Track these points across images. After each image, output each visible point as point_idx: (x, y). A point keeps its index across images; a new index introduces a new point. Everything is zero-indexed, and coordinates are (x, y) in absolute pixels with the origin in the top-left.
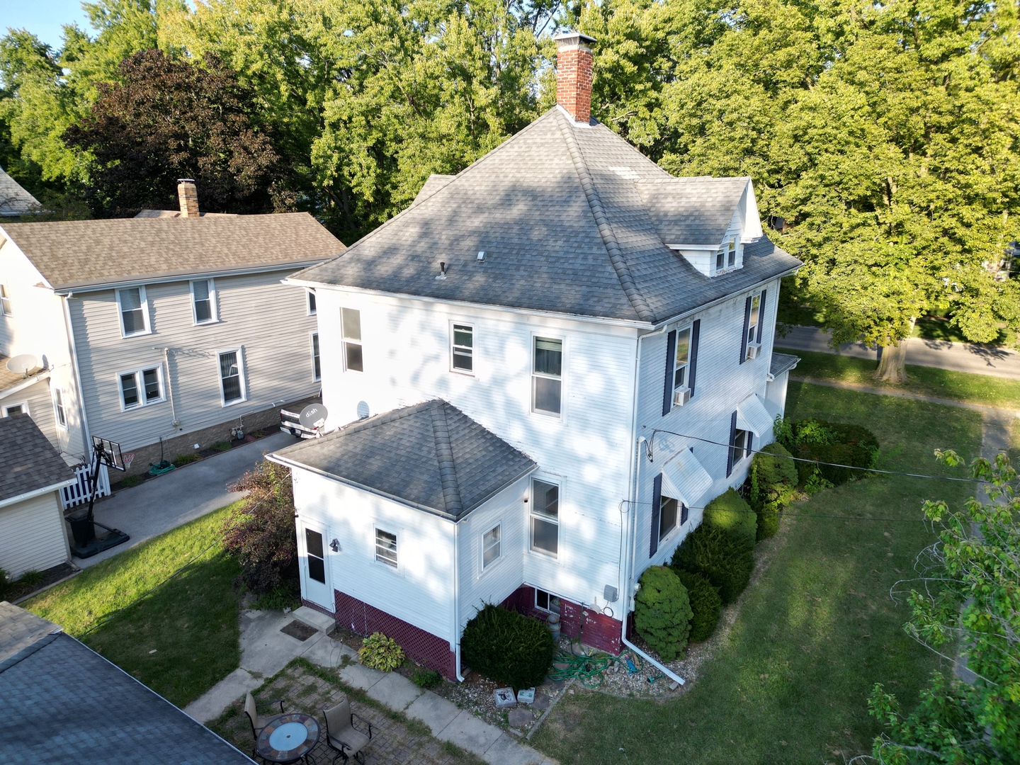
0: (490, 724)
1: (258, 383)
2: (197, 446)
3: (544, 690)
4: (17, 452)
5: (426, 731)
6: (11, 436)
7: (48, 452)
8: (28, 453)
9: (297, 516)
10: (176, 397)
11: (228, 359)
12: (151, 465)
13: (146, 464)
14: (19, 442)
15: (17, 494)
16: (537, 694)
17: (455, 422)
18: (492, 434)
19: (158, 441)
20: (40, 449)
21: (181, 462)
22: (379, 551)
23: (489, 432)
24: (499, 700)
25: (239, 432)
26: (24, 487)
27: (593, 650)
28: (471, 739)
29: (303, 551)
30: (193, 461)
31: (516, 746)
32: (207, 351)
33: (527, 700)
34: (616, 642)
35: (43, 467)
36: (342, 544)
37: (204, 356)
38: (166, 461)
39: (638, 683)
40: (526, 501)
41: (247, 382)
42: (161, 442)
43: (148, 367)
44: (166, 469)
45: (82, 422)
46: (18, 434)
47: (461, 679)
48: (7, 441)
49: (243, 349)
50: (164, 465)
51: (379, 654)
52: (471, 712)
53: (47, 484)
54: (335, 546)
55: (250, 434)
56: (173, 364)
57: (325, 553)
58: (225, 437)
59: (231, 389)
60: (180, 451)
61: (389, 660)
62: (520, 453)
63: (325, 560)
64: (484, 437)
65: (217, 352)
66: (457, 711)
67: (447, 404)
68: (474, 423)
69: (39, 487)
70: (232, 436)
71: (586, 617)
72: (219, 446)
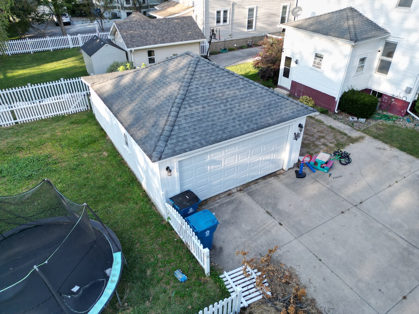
0: (346, 125)
1: (259, 24)
2: (235, 45)
3: (369, 121)
4: (190, 27)
5: (322, 122)
6: (188, 22)
7: (198, 29)
8: (193, 28)
9: (283, 52)
10: (232, 24)
11: (251, 10)
12: (221, 49)
13: (220, 48)
14: (190, 24)
15: (190, 40)
16: (366, 120)
17: (356, 15)
18: (371, 21)
19: (224, 40)
20: (196, 28)
21: (231, 50)
22: (314, 62)
23: (370, 20)
24: (351, 119)
25: (250, 43)
26: (192, 38)
27: (392, 115)
28: (339, 127)
29: (282, 66)
30: (234, 50)
31: (356, 131)
32: (245, 6)
33: (362, 121)
34: (404, 112)
35: (197, 33)
36: (299, 62)
37: (243, 8)
38: (226, 48)
39: (411, 125)
40: (379, 51)
41: (256, 23)
42: (225, 41)
43: (225, 9)
44: (226, 51)
45: (203, 27)
46: (190, 22)
47: (336, 112)
48: (187, 24)
49: (257, 7)
50: (225, 49)
51: (306, 101)
52: (339, 121)
53: (198, 39)
54: (296, 62)
55: (254, 45)
56: (233, 9)
57: (291, 66)
58: (244, 44)
59: (250, 25)
60: (230, 46)
61: (310, 104)
62: (383, 29)
63: (291, 69)
64: (368, 21)
65: (248, 7)
66: (334, 120)
67: (353, 8)
68: (364, 16)
69: (196, 39)
70: (247, 44)
71: (392, 101)
72: (243, 47)
